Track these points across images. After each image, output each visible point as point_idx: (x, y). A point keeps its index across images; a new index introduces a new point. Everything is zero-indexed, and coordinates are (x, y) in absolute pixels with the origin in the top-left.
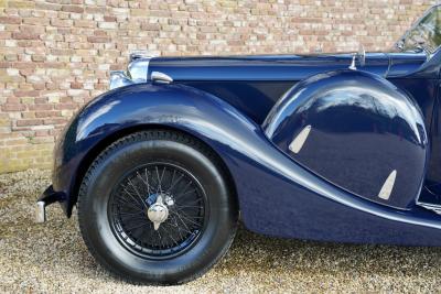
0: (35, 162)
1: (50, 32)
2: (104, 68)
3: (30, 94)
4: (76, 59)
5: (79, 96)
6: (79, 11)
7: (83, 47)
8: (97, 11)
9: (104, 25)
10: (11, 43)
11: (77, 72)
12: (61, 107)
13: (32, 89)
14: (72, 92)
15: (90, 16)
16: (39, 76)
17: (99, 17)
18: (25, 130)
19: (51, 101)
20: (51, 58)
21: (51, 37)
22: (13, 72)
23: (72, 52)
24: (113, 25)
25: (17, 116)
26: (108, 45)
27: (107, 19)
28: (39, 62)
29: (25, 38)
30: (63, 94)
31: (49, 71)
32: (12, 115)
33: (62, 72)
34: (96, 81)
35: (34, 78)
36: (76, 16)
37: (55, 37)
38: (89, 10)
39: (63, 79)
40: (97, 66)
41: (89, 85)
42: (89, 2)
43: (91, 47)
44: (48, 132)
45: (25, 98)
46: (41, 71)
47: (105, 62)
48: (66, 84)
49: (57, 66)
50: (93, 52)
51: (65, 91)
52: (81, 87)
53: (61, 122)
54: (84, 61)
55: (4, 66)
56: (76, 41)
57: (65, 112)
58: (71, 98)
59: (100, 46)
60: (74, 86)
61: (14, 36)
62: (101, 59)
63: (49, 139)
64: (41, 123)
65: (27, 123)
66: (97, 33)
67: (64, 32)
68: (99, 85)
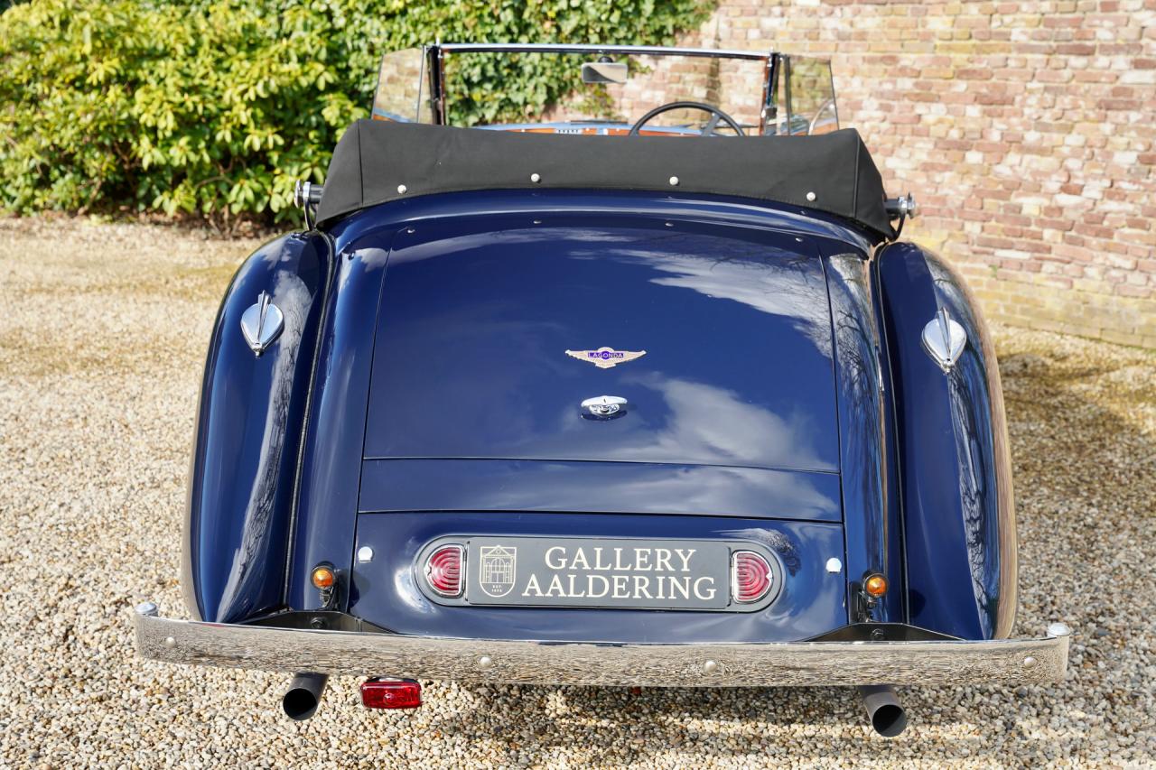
0: (1002, 311)
1: (1031, 92)
2: (1126, 159)
3: (997, 195)
4: (1074, 140)
5: (1076, 208)
6: (1087, 52)
7: (1086, 118)
8: (1117, 49)
9: (1132, 77)
10: (974, 111)
11: (1073, 164)
12: (1042, 224)
13: (1000, 187)
14: (1064, 200)
15: (1102, 61)
16: (1012, 166)
17: (1121, 62)
18: (987, 253)
19: (1025, 211)
21: (1033, 101)
22: (973, 157)
23: (1069, 129)
25: (973, 228)
26: (1134, 116)
27: (1139, 65)
28: (1013, 143)
29: (995, 102)
30: (1046, 202)
31: (1028, 158)
32: (969, 226)
33: (1047, 162)
34: (1107, 183)
35: (1003, 170)
36: (1077, 62)
37: (1041, 100)
38: (1107, 49)
39: (1047, 174)
40: (1109, 155)
41: (1094, 190)
42: (1104, 35)
43: (1104, 119)
44: (1021, 265)
45: (989, 202)
46: (1013, 158)
47: (1128, 147)
48: (1053, 184)
49: (1041, 151)
50: (1107, 128)
51: (1051, 195)
52: (1078, 191)
53: (1041, 250)
54: (1087, 144)
55: (963, 146)
56: (1075, 107)
57: (1048, 234)
58: (1060, 209)
59: (1120, 116)
60: (1066, 189)
61: (978, 99)
62: (1121, 141)
63: (1021, 275)
64: (1009, 247)
65: (989, 243)
66: (1115, 92)
67: (1057, 92)
68: (1112, 192)
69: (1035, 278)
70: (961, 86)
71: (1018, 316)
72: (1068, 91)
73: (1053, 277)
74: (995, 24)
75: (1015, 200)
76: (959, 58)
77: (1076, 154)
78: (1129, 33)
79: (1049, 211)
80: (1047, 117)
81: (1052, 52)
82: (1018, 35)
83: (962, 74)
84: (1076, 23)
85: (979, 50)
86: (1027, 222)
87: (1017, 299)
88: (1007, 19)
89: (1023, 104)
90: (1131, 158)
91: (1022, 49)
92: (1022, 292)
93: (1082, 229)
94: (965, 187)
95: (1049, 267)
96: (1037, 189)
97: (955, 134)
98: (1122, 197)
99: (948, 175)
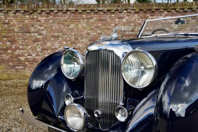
2: (39, 50)
3: (15, 57)
4: (29, 47)
5: (31, 58)
6: (30, 33)
7: (31, 43)
8: (35, 32)
9: (38, 37)
10: (8, 43)
11: (29, 51)
12: (25, 62)
14: (28, 57)
15: (33, 34)
16: (17, 52)
17: (36, 34)
18: (14, 68)
19: (22, 59)
20: (21, 47)
21: (20, 41)
22: (9, 51)
23: (28, 45)
24: (41, 36)
25: (11, 64)
26: (40, 43)
27: (39, 35)
28: (18, 48)
29: (13, 41)
30: (25, 58)
31: (21, 51)
32: (10, 63)
33: (25, 51)
35: (16, 53)
36: (28, 34)
38: (33, 32)
40: (36, 49)
41: (34, 55)
42: (32, 30)
43: (34, 44)
44: (22, 69)
45: (13, 59)
46: (18, 51)
47: (39, 48)
48: (26, 55)
49: (23, 49)
50: (35, 45)
51: (26, 56)
52: (31, 55)
53: (25, 66)
54: (32, 48)
55: (7, 49)
56: (29, 42)
57: (26, 63)
58: (28, 59)
59: (37, 43)
60: (29, 55)
61: (9, 41)
62: (38, 47)
63: (22, 71)
64: (19, 66)
65: (14, 66)
66: (36, 39)
67: (25, 39)
68: (37, 55)
69: (25, 71)
70: (5, 39)
71: (22, 78)
72: (27, 39)
73: (28, 70)
74: (11, 28)
75: (19, 58)
76: (4, 34)
77: (30, 49)
78: (37, 30)
79: (26, 59)
80: (24, 43)
81: (23, 33)
82: (16, 30)
83: (5, 37)
84: (27, 28)
85: (8, 33)
86: (22, 61)
87: (21, 75)
88: (13, 27)
89: (19, 42)
90: (40, 49)
91: (17, 32)
92: (22, 73)
93: (33, 62)
94: (8, 57)
95: (27, 69)
96: (23, 56)
97: (5, 47)
98: (39, 55)
99: (4, 55)
